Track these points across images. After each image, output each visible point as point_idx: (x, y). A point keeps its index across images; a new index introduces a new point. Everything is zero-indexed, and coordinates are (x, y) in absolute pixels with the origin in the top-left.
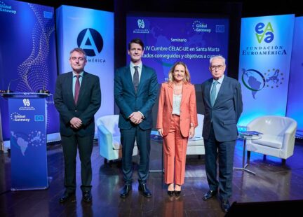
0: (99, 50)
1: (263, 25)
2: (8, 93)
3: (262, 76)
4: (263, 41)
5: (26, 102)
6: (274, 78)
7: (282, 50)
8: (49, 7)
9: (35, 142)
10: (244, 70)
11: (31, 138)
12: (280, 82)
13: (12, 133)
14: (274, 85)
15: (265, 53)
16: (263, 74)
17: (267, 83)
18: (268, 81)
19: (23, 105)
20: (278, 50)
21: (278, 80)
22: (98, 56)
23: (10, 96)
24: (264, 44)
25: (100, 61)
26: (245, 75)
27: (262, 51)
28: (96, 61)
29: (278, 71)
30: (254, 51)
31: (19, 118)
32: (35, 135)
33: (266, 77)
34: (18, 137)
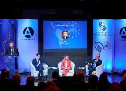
0: (32, 35)
1: (102, 23)
2: (5, 54)
3: (102, 45)
4: (102, 30)
5: (9, 57)
6: (107, 46)
7: (109, 34)
8: (13, 19)
9: (12, 69)
10: (95, 42)
11: (10, 67)
12: (109, 47)
13: (5, 66)
14: (107, 49)
15: (103, 35)
16: (103, 44)
17: (104, 48)
18: (104, 47)
19: (8, 57)
20: (107, 34)
21: (108, 47)
22: (32, 37)
23: (5, 55)
24: (102, 31)
25: (33, 39)
26: (96, 44)
27: (102, 34)
28: (31, 39)
29: (108, 43)
30: (99, 34)
31: (7, 61)
32: (12, 66)
33: (104, 46)
34: (7, 67)
